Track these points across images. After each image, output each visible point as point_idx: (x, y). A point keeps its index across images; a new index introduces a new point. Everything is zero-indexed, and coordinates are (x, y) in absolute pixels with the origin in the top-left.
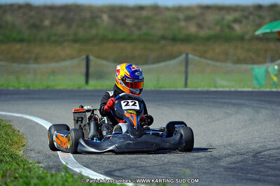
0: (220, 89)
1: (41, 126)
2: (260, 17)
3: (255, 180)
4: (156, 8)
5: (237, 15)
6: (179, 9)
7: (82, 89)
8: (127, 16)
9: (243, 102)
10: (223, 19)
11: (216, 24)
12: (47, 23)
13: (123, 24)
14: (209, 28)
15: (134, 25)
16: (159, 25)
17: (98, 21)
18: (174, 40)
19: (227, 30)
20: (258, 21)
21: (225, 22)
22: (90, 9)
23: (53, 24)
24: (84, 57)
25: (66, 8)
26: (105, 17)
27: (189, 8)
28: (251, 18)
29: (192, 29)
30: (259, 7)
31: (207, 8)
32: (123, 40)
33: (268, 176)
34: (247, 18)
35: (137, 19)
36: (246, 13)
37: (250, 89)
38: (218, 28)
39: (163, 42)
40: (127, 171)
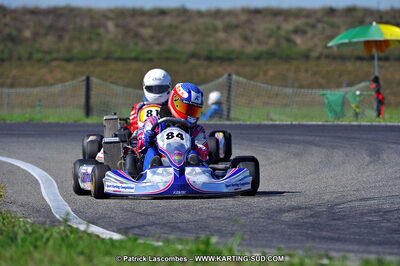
0: (277, 123)
1: (24, 170)
2: (332, 26)
3: (332, 239)
4: (183, 13)
5: (299, 22)
6: (217, 14)
7: (81, 122)
8: (142, 25)
9: (311, 139)
10: (279, 28)
11: (270, 36)
12: (27, 34)
13: (136, 35)
14: (259, 42)
15: (152, 38)
16: (187, 37)
17: (101, 31)
18: (209, 58)
19: (285, 44)
20: (329, 32)
21: (282, 32)
22: (89, 13)
23: (36, 35)
24: (84, 78)
25: (55, 12)
26: (111, 25)
27: (231, 13)
28: (320, 26)
29: (235, 43)
30: (331, 11)
31: (257, 12)
32: (136, 59)
33: (350, 234)
34: (313, 26)
35: (157, 29)
36: (312, 21)
37: (320, 123)
38: (272, 42)
39: (193, 62)
40: (149, 228)
